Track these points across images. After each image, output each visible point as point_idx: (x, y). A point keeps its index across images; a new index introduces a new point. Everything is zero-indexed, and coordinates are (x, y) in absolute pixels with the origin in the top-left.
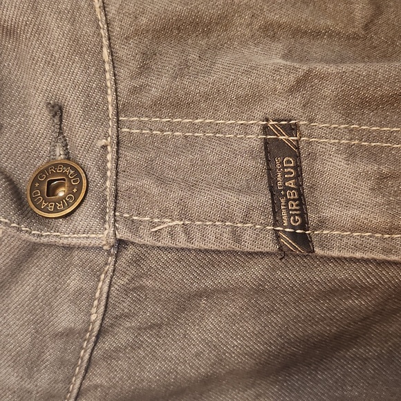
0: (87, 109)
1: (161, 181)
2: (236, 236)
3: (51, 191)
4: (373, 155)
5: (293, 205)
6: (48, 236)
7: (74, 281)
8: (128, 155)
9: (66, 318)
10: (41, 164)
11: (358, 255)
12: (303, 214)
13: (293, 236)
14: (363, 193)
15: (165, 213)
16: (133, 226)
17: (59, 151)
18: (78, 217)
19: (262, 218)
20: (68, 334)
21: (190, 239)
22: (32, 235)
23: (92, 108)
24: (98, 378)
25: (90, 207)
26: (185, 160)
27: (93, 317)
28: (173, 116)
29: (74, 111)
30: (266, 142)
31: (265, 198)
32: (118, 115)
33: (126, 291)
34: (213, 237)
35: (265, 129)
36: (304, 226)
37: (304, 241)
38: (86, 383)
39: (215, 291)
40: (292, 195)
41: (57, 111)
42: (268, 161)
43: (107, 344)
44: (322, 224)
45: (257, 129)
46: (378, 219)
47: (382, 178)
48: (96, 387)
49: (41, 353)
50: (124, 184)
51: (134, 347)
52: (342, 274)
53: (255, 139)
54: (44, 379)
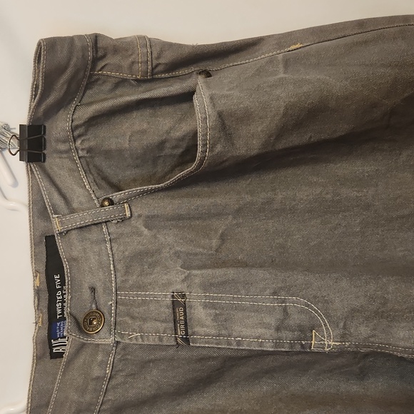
0: (104, 290)
1: (133, 318)
2: (161, 339)
3: (91, 323)
4: (213, 306)
5: (183, 327)
6: (90, 340)
7: (100, 358)
8: (120, 307)
9: (96, 372)
10: (87, 311)
11: (207, 345)
12: (186, 330)
13: (182, 338)
14: (209, 322)
15: (134, 331)
16: (122, 336)
17: (94, 306)
18: (101, 333)
19: (170, 333)
20: (98, 378)
21: (143, 341)
22: (84, 340)
23: (107, 290)
24: (110, 396)
25: (106, 327)
26: (141, 309)
27: (107, 372)
28: (138, 291)
29: (100, 290)
30: (173, 301)
31: (171, 325)
32: (116, 291)
33: (120, 360)
34: (152, 341)
35: (173, 296)
36: (187, 334)
37: (187, 340)
38: (105, 399)
39: (156, 360)
40: (182, 322)
41: (93, 290)
42: (173, 309)
43: (113, 382)
44: (194, 334)
45: (169, 296)
46: (213, 332)
47: (216, 314)
48: (109, 400)
49: (87, 387)
50: (118, 320)
51: (124, 383)
52: (205, 352)
53: (169, 300)
54: (88, 397)
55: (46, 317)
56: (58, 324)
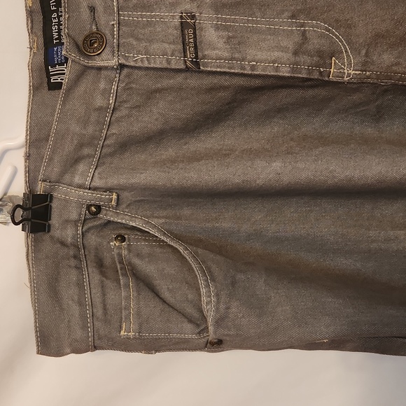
0: (105, 12)
1: (137, 39)
2: (168, 62)
3: (92, 45)
4: (226, 28)
5: (192, 49)
6: (91, 63)
7: (102, 85)
8: (124, 29)
9: (99, 102)
10: (86, 33)
11: (218, 70)
12: (196, 53)
13: (192, 61)
14: (221, 44)
15: (139, 53)
16: (126, 58)
17: (94, 27)
18: (103, 54)
19: (179, 55)
20: (100, 109)
21: (149, 63)
22: (85, 62)
23: (108, 9)
24: (114, 130)
25: (108, 50)
26: (147, 31)
27: (111, 102)
28: (142, 12)
29: (100, 9)
30: (182, 23)
31: (180, 47)
32: (118, 11)
33: (125, 89)
34: (159, 63)
35: (181, 17)
36: (197, 57)
37: (197, 64)
38: (109, 133)
39: (163, 89)
40: (192, 45)
41: (92, 9)
42: (182, 31)
43: (118, 114)
44: (204, 57)
45: (178, 17)
46: (226, 54)
47: (229, 38)
48: (113, 134)
49: (89, 118)
50: (121, 42)
51: (129, 116)
52: (215, 80)
53: (177, 21)
54: (90, 130)
55: (41, 41)
56: (55, 49)
